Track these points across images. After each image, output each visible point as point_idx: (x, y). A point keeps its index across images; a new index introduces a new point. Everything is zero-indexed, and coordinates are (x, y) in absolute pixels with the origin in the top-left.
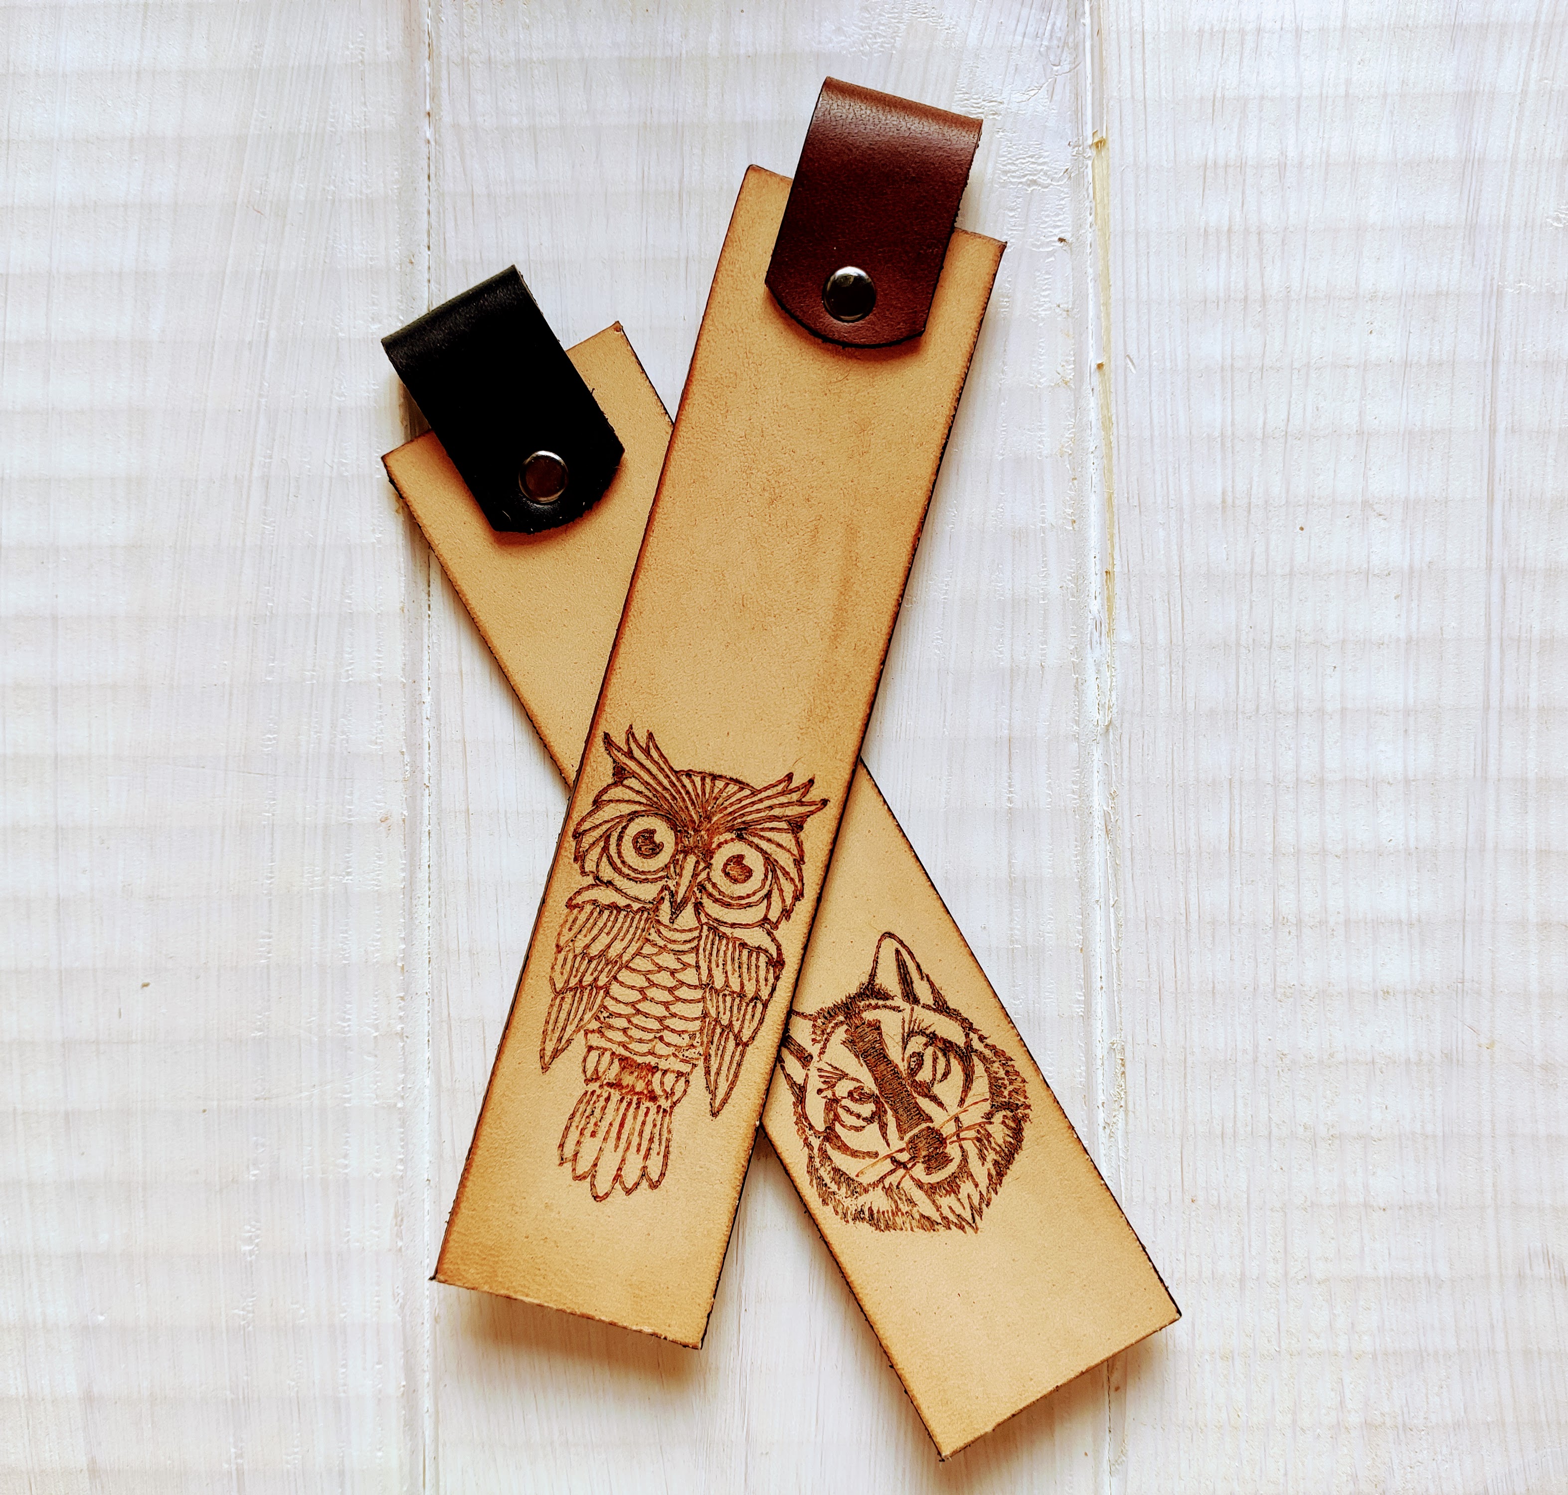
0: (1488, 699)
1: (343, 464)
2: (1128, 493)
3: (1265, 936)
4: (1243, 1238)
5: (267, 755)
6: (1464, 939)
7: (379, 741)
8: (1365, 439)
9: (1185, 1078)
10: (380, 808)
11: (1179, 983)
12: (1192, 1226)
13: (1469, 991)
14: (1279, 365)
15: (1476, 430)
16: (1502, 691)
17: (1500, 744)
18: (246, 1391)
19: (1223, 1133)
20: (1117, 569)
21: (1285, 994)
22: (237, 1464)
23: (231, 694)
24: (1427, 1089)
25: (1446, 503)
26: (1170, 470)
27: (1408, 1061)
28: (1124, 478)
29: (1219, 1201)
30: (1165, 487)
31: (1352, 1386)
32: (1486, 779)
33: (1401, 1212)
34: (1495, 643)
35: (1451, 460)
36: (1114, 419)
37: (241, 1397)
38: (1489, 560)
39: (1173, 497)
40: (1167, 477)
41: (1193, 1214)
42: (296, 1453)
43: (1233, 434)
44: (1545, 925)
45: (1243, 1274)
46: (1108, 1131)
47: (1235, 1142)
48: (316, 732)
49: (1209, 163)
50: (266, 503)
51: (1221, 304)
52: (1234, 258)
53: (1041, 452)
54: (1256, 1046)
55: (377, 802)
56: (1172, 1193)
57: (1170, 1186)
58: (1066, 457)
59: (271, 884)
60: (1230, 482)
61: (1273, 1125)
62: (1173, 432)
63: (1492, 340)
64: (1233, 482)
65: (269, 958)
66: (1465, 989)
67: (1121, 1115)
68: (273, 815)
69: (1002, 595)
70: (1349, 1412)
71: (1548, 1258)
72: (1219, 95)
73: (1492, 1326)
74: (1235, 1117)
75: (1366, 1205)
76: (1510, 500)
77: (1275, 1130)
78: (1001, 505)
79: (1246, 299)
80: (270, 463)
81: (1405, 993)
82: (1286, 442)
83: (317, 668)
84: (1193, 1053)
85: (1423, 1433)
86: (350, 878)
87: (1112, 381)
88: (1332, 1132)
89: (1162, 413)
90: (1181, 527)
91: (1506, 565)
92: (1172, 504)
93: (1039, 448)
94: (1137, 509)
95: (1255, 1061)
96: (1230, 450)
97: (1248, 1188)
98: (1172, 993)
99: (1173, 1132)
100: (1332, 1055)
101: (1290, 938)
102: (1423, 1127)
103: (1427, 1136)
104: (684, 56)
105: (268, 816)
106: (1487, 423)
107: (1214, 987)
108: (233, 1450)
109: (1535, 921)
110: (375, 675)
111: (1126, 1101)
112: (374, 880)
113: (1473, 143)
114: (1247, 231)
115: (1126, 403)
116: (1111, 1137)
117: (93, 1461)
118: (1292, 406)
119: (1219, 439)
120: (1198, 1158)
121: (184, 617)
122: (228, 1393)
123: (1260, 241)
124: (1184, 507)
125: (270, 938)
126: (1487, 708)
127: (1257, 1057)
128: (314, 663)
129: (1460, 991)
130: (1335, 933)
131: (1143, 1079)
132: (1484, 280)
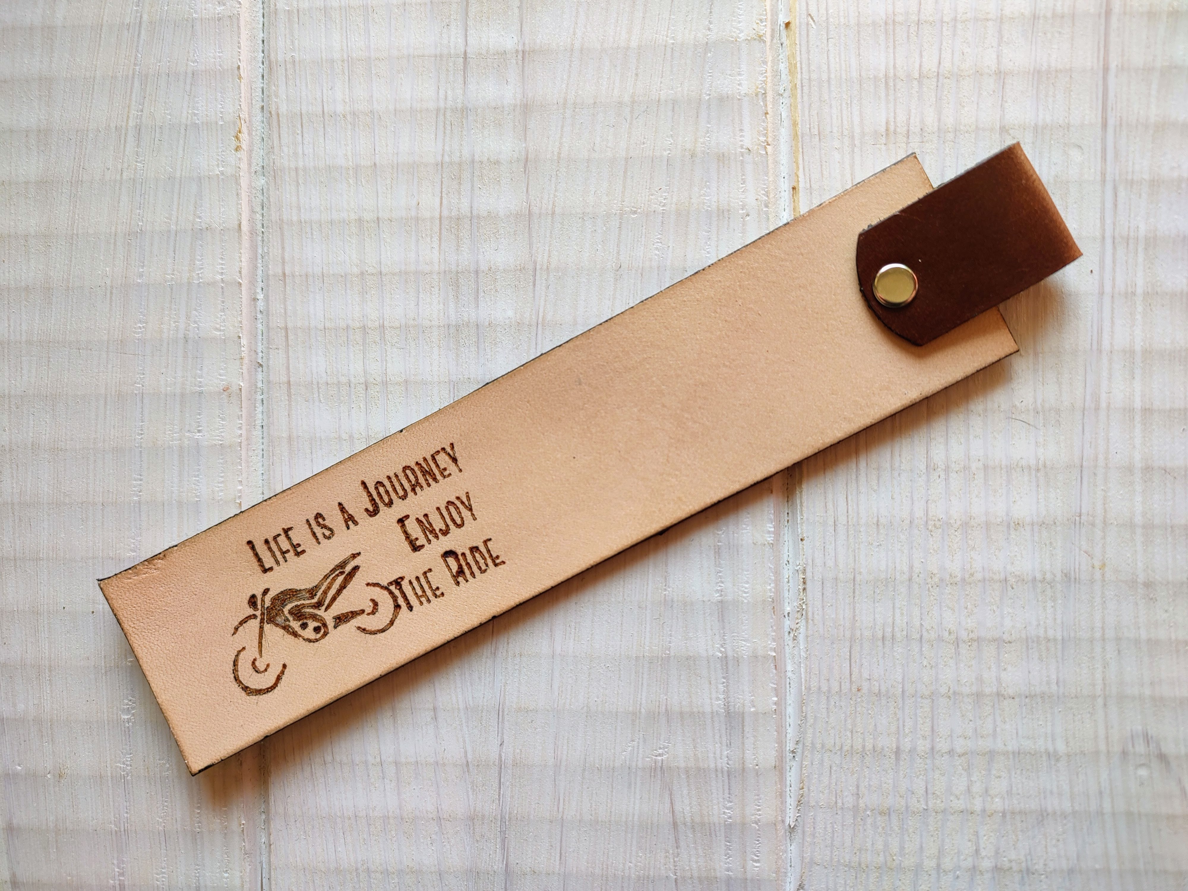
0: (1103, 286)
1: (195, 114)
2: (810, 125)
3: (920, 479)
4: (898, 720)
5: (138, 340)
6: (1081, 481)
7: (222, 328)
8: (1002, 77)
9: (854, 593)
10: (222, 380)
11: (850, 517)
12: (858, 709)
13: (1085, 523)
14: (932, 20)
15: (1092, 69)
16: (1114, 280)
17: (1113, 322)
18: (126, 824)
19: (883, 637)
20: (801, 185)
21: (935, 525)
22: (120, 880)
23: (111, 293)
24: (1049, 602)
25: (1068, 128)
26: (844, 105)
27: (1034, 579)
28: (807, 113)
29: (880, 690)
30: (840, 119)
31: (985, 838)
32: (1101, 352)
33: (1027, 700)
34: (1109, 241)
35: (1072, 93)
36: (798, 65)
37: (122, 829)
38: (1103, 174)
39: (847, 127)
40: (841, 110)
41: (859, 700)
42: (164, 873)
43: (895, 75)
44: (1148, 469)
45: (898, 748)
46: (792, 635)
47: (893, 643)
48: (175, 322)
50: (138, 146)
53: (739, 93)
54: (911, 567)
55: (220, 375)
56: (842, 683)
57: (841, 678)
58: (760, 96)
59: (141, 439)
60: (892, 114)
61: (924, 630)
62: (846, 74)
64: (895, 113)
65: (140, 496)
66: (1082, 521)
67: (803, 623)
68: (143, 386)
69: (709, 207)
70: (983, 858)
71: (1147, 739)
73: (1101, 793)
74: (893, 624)
75: (998, 694)
76: (1121, 125)
77: (925, 634)
78: (708, 135)
80: (141, 115)
81: (1032, 525)
82: (938, 81)
83: (176, 272)
84: (860, 573)
85: (1043, 876)
86: (201, 434)
87: (797, 35)
88: (972, 635)
89: (838, 60)
90: (853, 151)
91: (1117, 178)
92: (846, 132)
93: (739, 89)
94: (817, 137)
95: (910, 579)
96: (892, 88)
97: (903, 679)
98: (844, 525)
99: (844, 636)
100: (972, 575)
101: (939, 480)
102: (1046, 631)
103: (1049, 640)
105: (139, 387)
106: (1101, 63)
107: (878, 521)
108: (117, 870)
109: (1140, 465)
110: (219, 277)
111: (806, 611)
112: (218, 436)
115: (808, 52)
116: (794, 640)
117: (14, 875)
118: (943, 52)
119: (883, 80)
120: (863, 656)
121: (77, 235)
122: (113, 826)
124: (855, 134)
125: (141, 480)
126: (1102, 294)
127: (912, 577)
128: (174, 268)
129: (1078, 523)
130: (976, 477)
131: (821, 594)
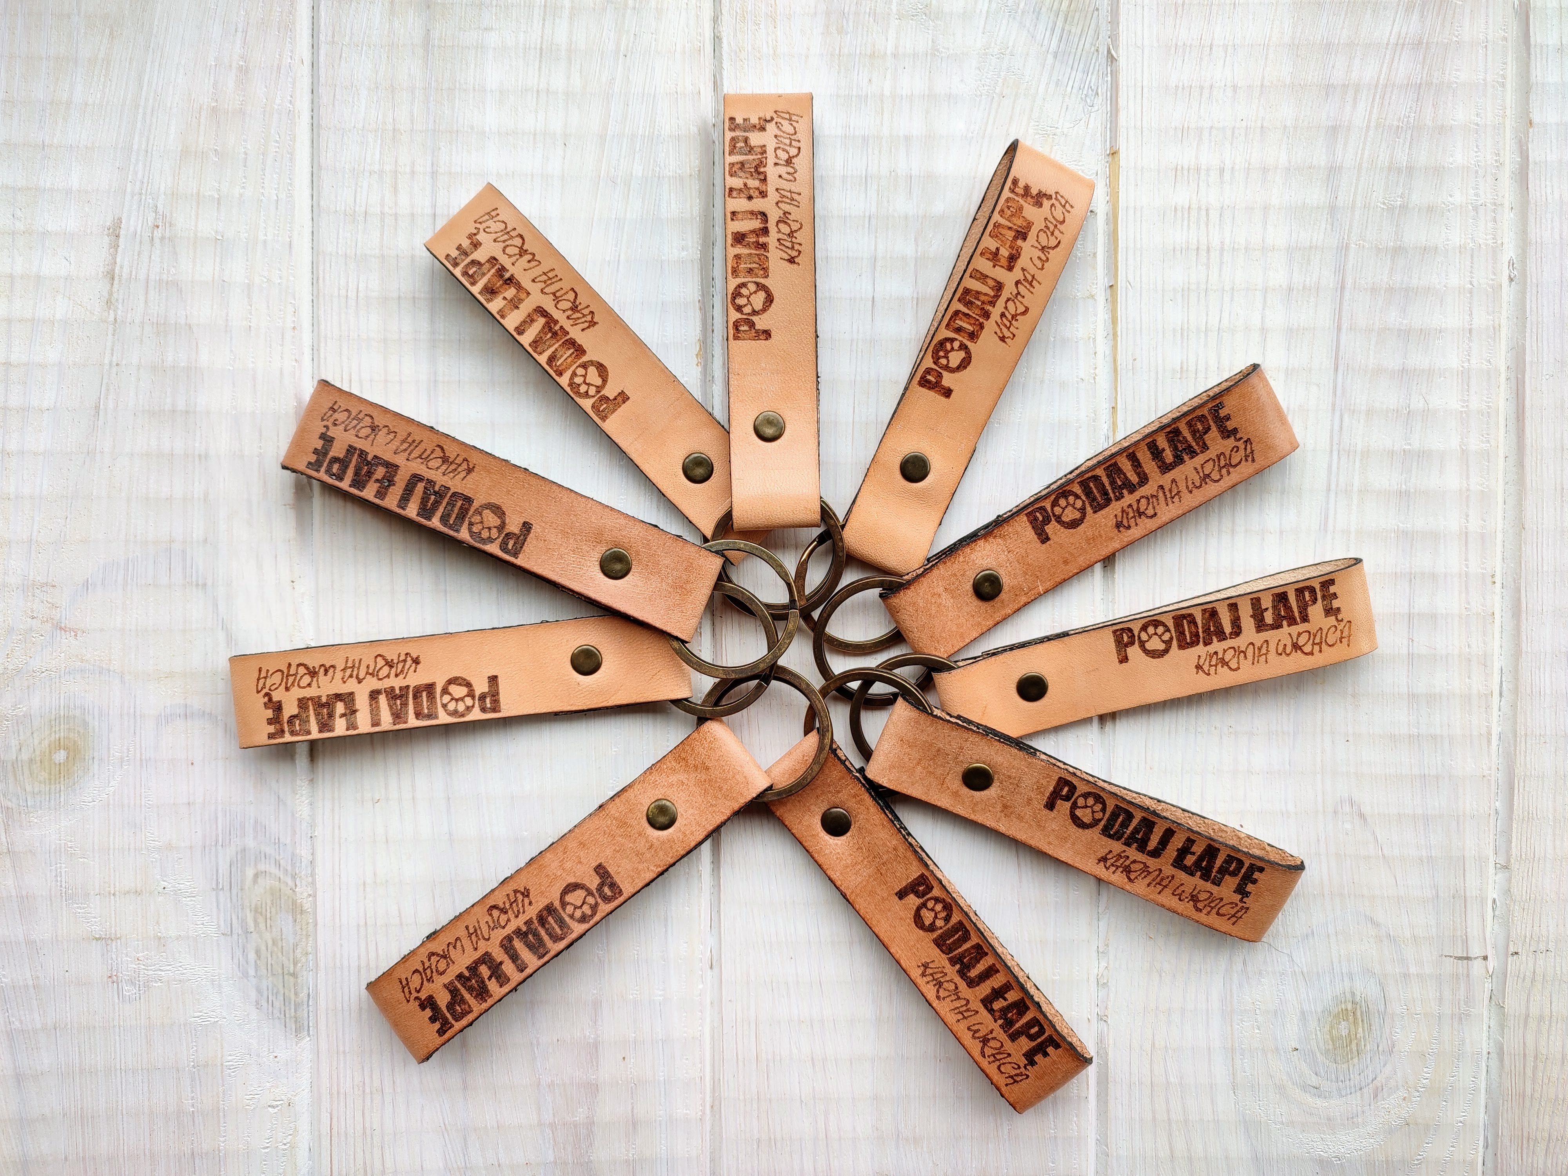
0: (1330, 485)
2: (1126, 362)
8: (1265, 332)
14: (1216, 288)
15: (1329, 328)
16: (1337, 481)
17: (1336, 511)
19: (1169, 731)
20: (1119, 406)
25: (1310, 371)
26: (1151, 348)
28: (1124, 353)
29: (1166, 769)
30: (1148, 358)
32: (1326, 532)
33: (1267, 773)
34: (1335, 453)
35: (1314, 346)
36: (1119, 318)
38: (1334, 404)
39: (1153, 365)
40: (1149, 352)
43: (1188, 328)
49: (1179, 167)
51: (1184, 251)
52: (1191, 224)
53: (1077, 336)
58: (1091, 339)
60: (1186, 357)
61: (1198, 726)
62: (1154, 326)
63: (1341, 275)
69: (1053, 420)
71: (1352, 802)
72: (1186, 126)
76: (1348, 369)
77: (1198, 729)
78: (1054, 367)
79: (1198, 249)
82: (1219, 334)
87: (1119, 296)
89: (1147, 315)
90: (1157, 383)
91: (1343, 408)
93: (1076, 334)
96: (1186, 337)
104: (869, 94)
106: (1336, 324)
113: (1336, 156)
114: (1199, 208)
115: (1126, 309)
118: (1223, 313)
119: (1180, 331)
123: (1207, 214)
132: (1339, 240)
